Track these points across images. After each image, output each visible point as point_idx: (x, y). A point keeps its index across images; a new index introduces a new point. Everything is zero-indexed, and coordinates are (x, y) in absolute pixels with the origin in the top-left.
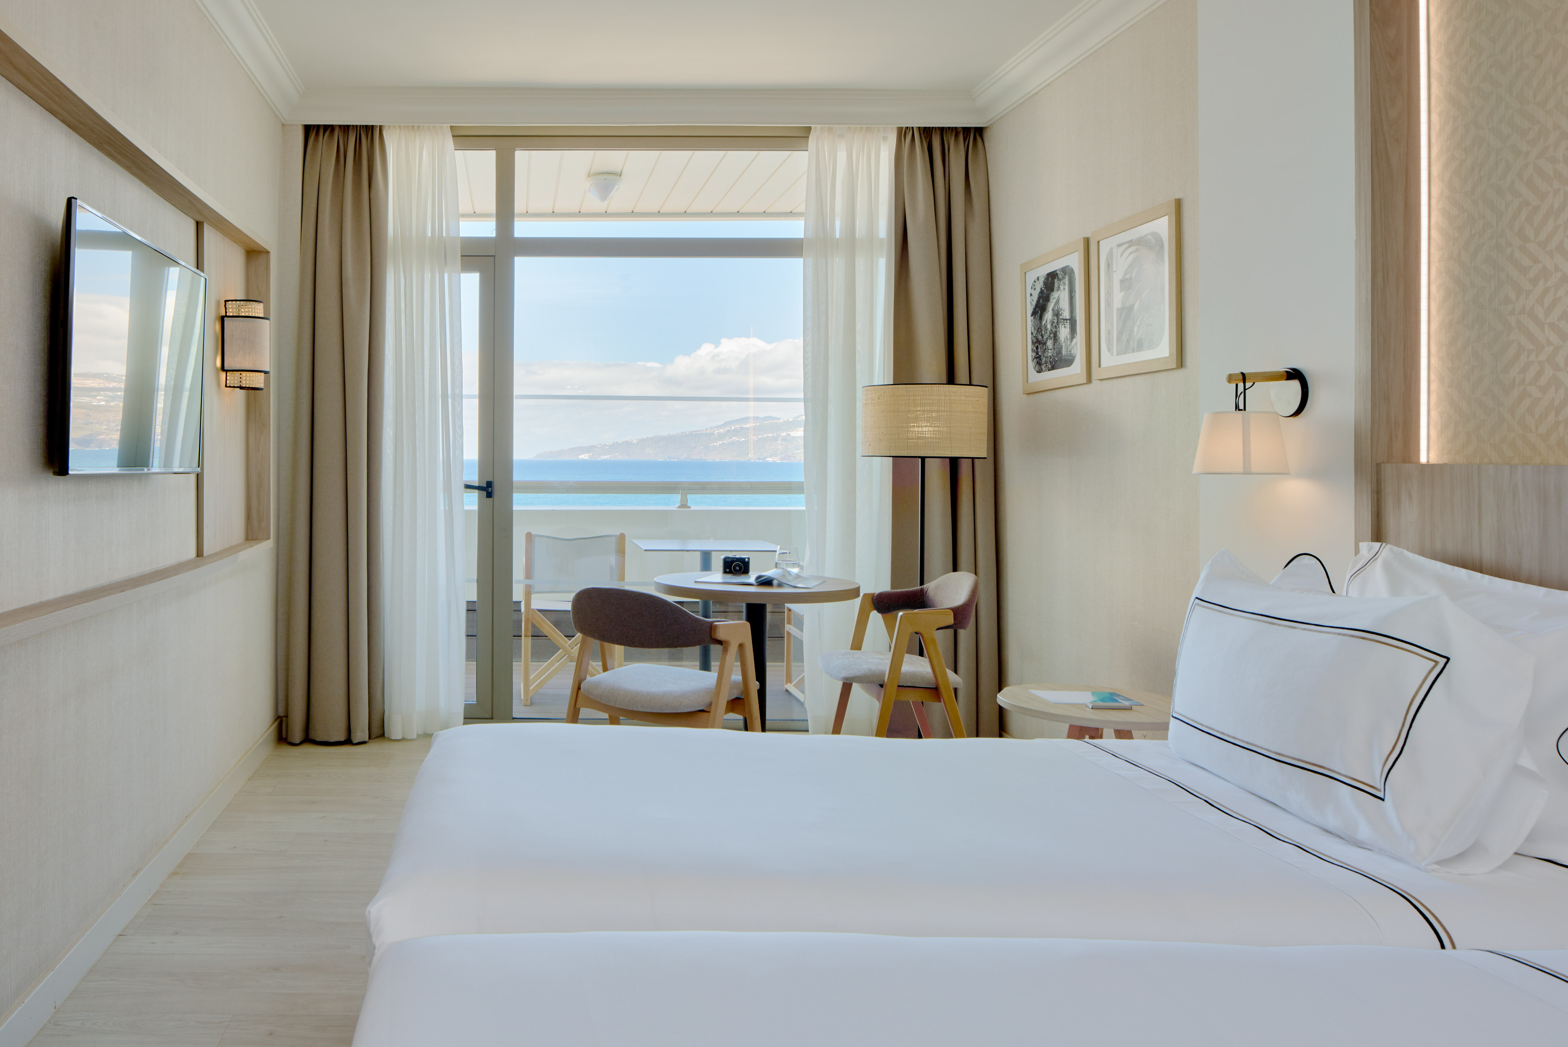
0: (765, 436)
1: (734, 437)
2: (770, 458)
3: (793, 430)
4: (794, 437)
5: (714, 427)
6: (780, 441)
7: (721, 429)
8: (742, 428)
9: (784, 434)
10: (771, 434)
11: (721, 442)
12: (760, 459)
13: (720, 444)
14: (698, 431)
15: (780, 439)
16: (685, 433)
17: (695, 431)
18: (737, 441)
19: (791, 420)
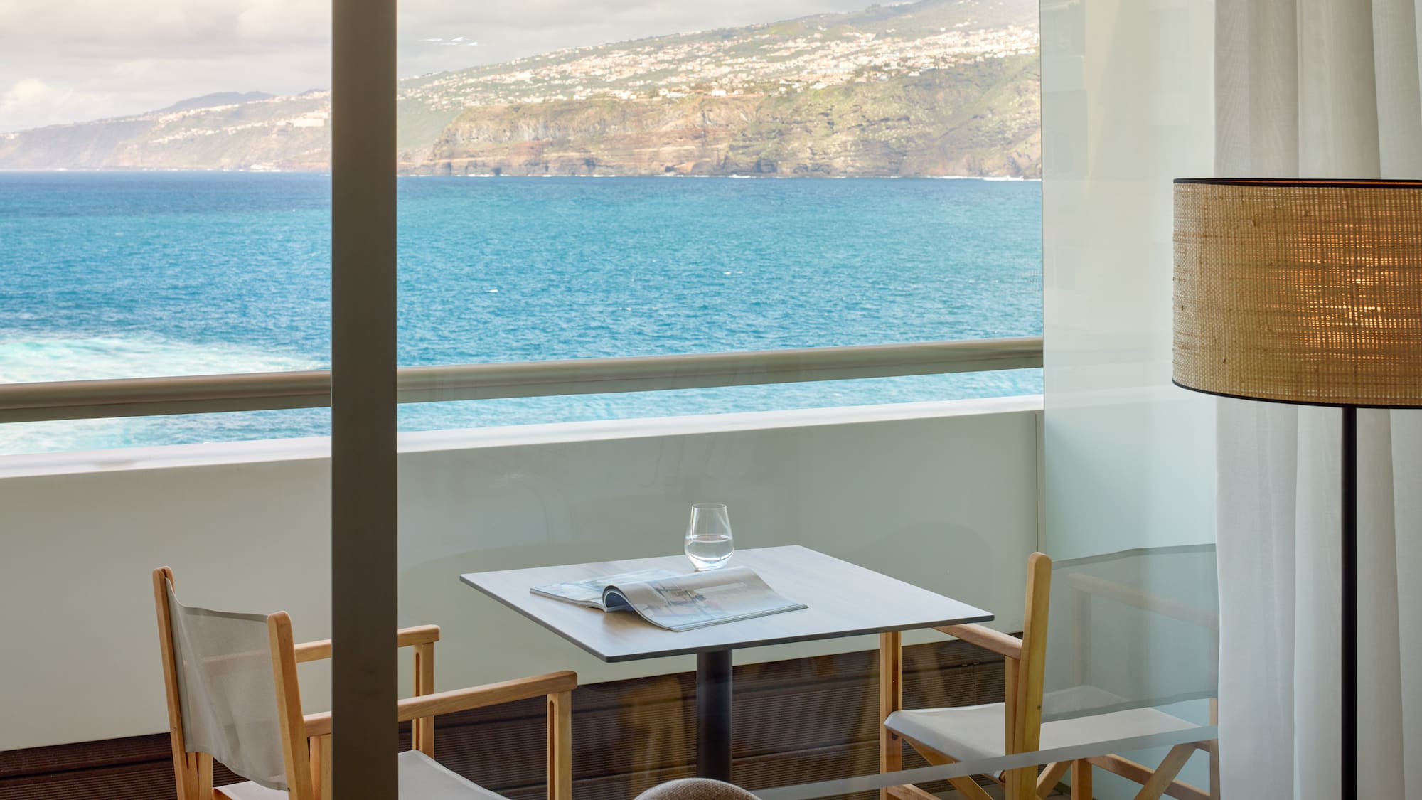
0: (249, 126)
1: (193, 127)
2: (258, 163)
3: (298, 117)
4: (300, 128)
5: (158, 112)
6: (274, 136)
7: (171, 113)
8: (208, 112)
9: (282, 123)
10: (258, 122)
11: (171, 138)
12: (240, 167)
13: (170, 141)
14: (130, 117)
15: (275, 130)
16: (106, 120)
17: (125, 118)
18: (199, 135)
19: (293, 99)
